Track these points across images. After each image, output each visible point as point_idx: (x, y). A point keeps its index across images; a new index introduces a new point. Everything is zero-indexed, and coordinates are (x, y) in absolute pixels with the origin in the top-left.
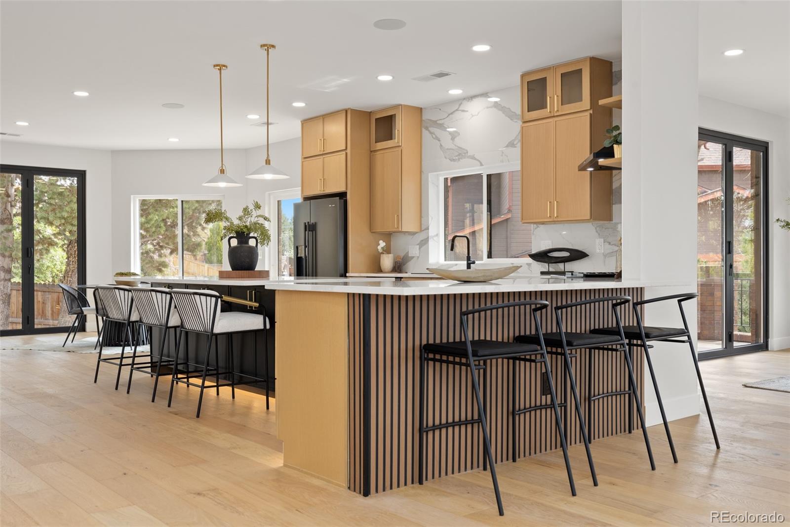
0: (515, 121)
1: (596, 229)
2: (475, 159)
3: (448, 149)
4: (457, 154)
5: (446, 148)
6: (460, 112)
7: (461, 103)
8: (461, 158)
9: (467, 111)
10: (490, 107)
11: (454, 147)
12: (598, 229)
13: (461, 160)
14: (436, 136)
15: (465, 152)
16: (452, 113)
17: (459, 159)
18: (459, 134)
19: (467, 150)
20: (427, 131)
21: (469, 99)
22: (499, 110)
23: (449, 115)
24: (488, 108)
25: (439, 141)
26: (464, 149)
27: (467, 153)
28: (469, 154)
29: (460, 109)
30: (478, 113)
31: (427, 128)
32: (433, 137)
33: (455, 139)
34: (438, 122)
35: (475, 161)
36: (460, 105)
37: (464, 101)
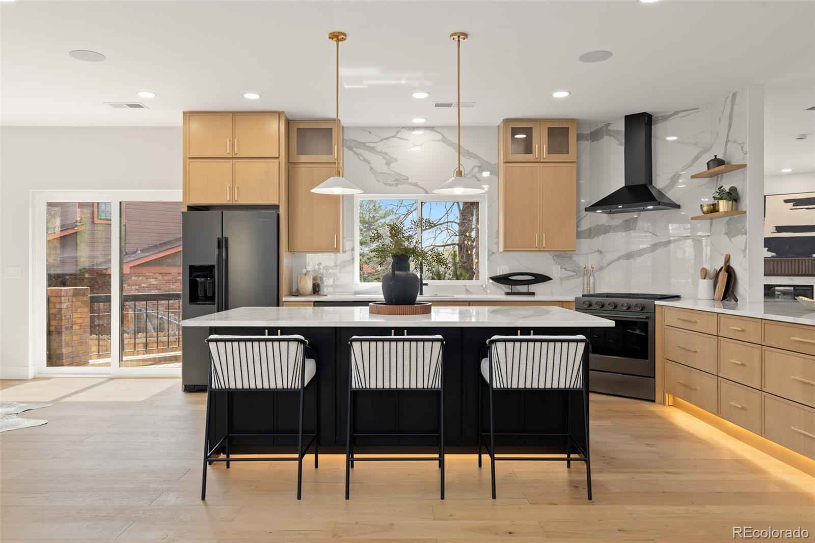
0: (468, 157)
1: (553, 257)
2: (419, 187)
3: (381, 173)
4: (394, 179)
5: (379, 172)
6: (398, 139)
7: (400, 131)
8: (399, 184)
9: (408, 140)
10: (437, 141)
11: (389, 172)
12: (555, 258)
13: (399, 185)
14: (364, 158)
15: (405, 178)
16: (386, 139)
17: (397, 185)
18: (397, 161)
19: (407, 177)
20: (351, 152)
21: (410, 129)
22: (450, 145)
23: (382, 140)
24: (434, 141)
25: (369, 163)
26: (404, 176)
27: (408, 179)
28: (409, 181)
29: (397, 136)
30: (422, 144)
31: (350, 148)
32: (359, 159)
33: (391, 165)
34: (366, 144)
35: (418, 188)
36: (398, 132)
37: (403, 129)
